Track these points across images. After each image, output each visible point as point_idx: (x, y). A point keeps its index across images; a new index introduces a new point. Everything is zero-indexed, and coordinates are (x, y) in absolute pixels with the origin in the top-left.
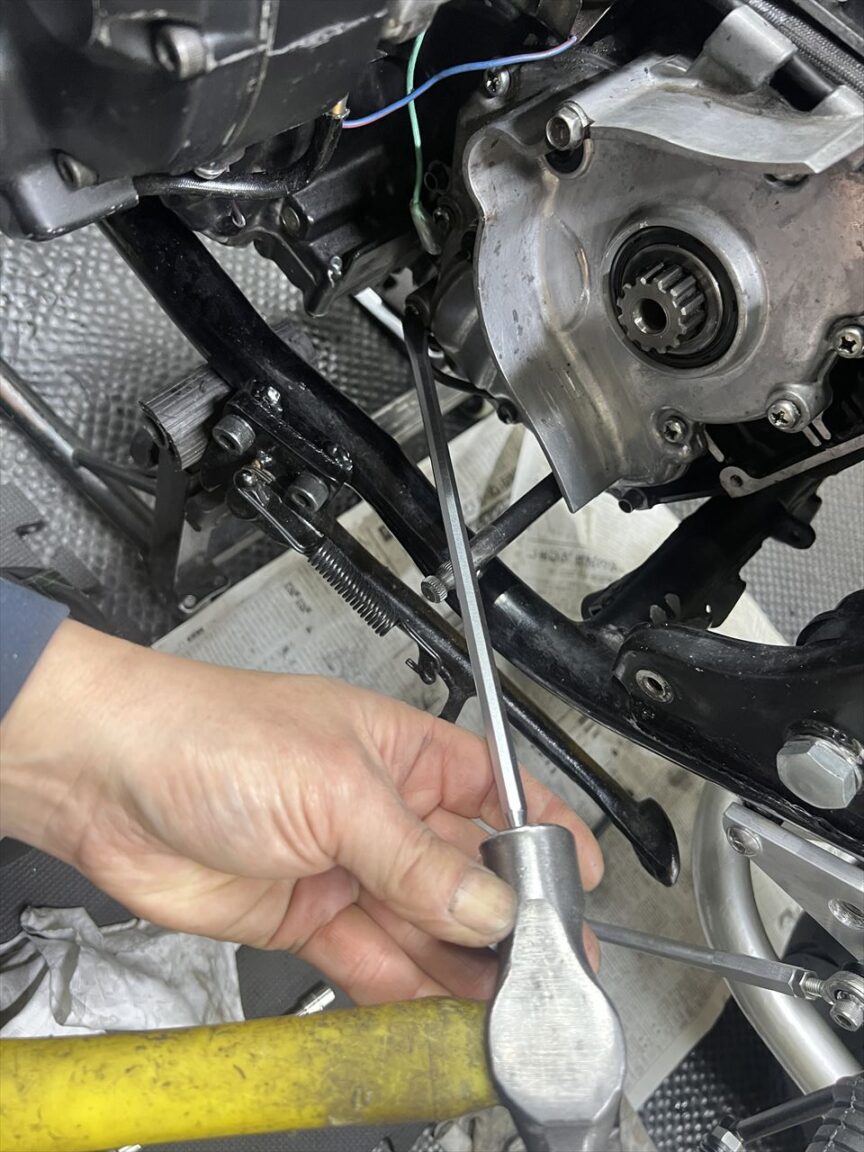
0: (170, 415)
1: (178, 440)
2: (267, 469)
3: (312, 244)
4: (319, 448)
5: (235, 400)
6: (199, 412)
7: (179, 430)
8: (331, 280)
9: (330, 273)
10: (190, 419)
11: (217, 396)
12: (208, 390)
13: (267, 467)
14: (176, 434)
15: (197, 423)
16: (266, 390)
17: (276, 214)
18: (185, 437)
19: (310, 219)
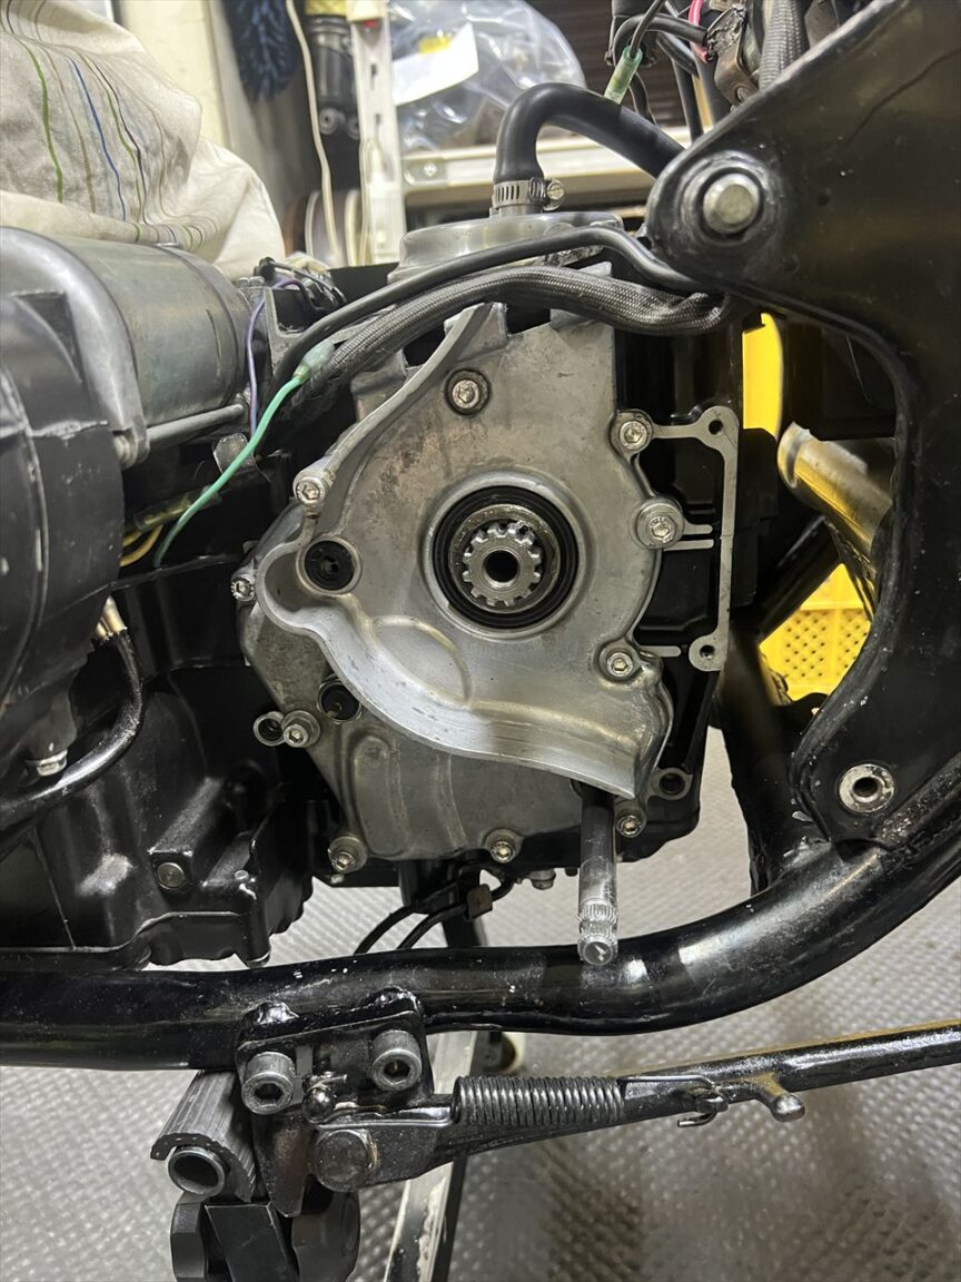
3: (206, 885)
8: (249, 891)
9: (242, 887)
16: (266, 1012)
19: (189, 854)
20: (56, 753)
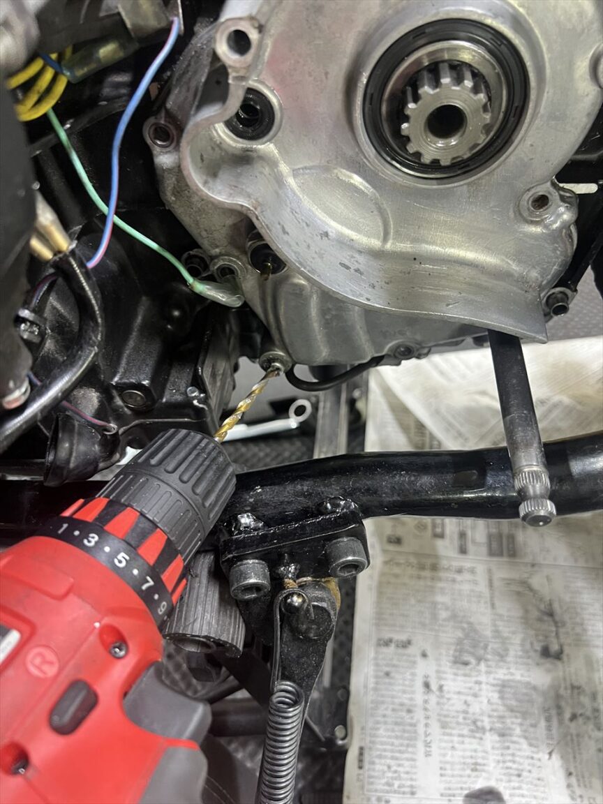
0: (192, 620)
1: (216, 632)
2: (298, 577)
3: (164, 400)
4: (316, 516)
5: (224, 553)
6: (210, 593)
7: (209, 624)
8: (201, 406)
9: (195, 402)
10: (208, 607)
11: (210, 569)
12: (199, 572)
13: (298, 575)
14: (210, 629)
15: (216, 604)
16: (237, 521)
17: (122, 408)
18: (218, 624)
19: (146, 382)
20: (18, 387)
